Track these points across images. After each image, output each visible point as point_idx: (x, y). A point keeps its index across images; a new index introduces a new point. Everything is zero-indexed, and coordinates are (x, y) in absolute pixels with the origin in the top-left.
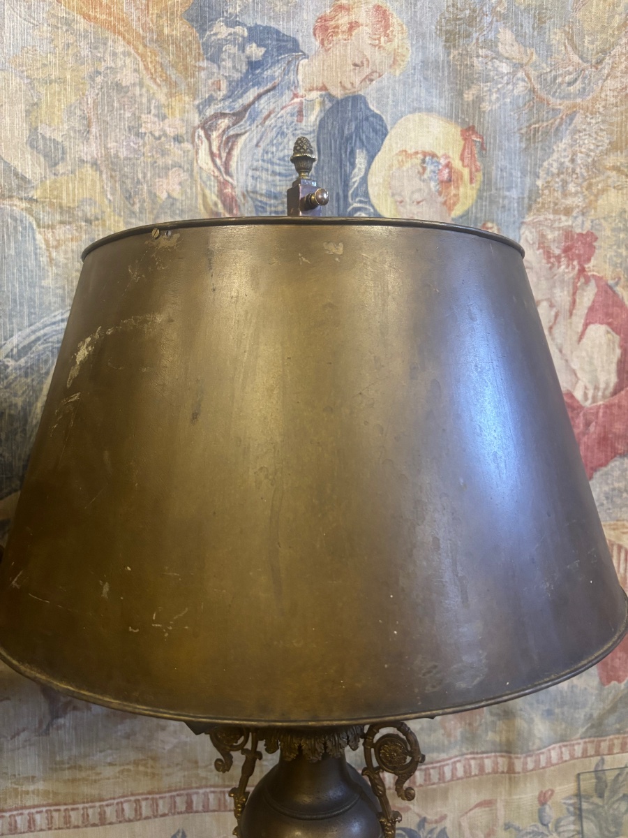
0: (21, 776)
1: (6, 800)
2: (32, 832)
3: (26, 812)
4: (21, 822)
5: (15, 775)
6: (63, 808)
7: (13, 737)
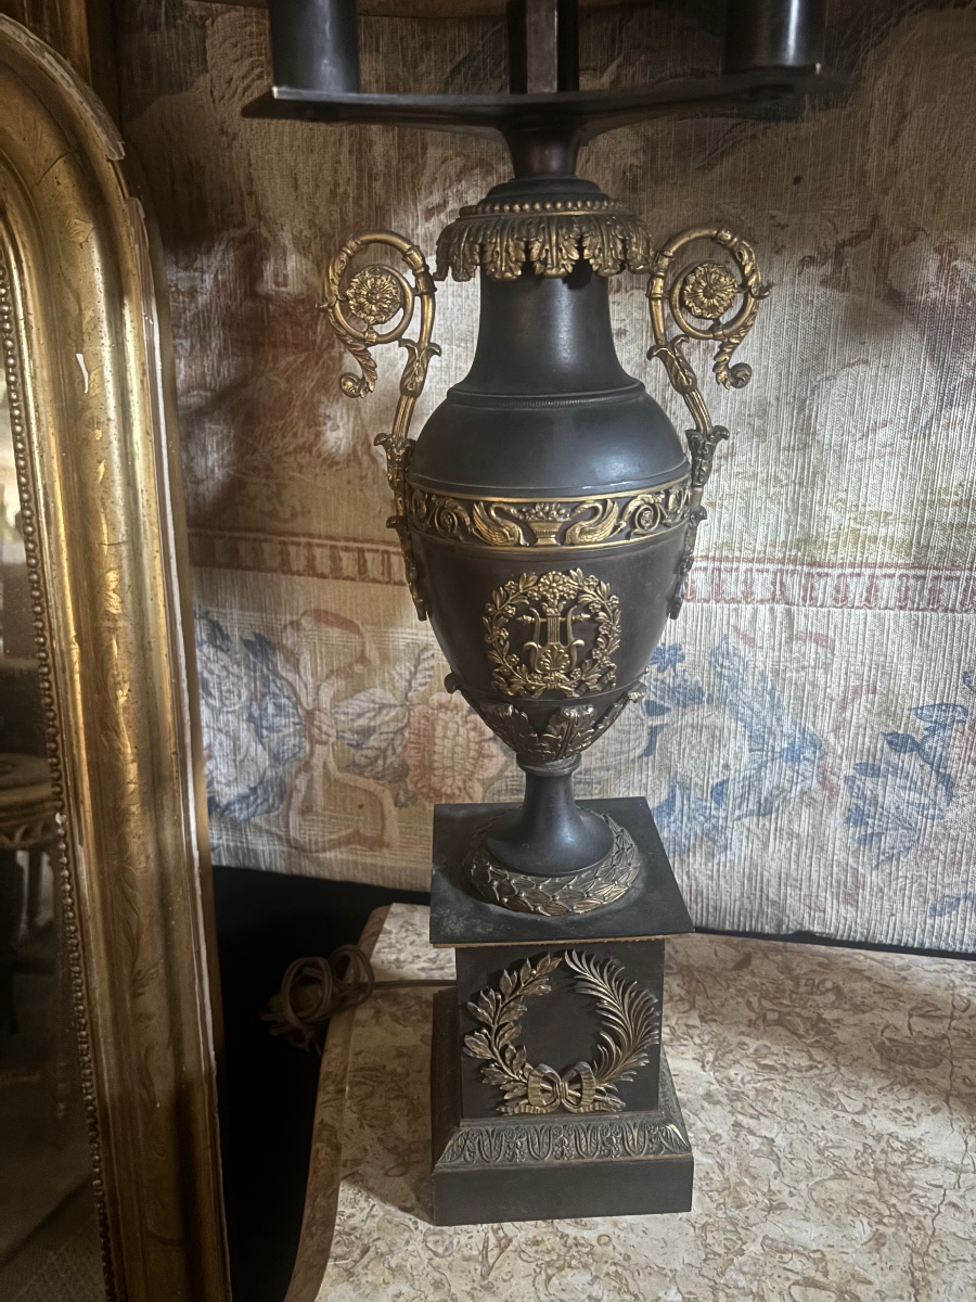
0: (868, 509)
1: (836, 547)
2: (871, 608)
3: (867, 572)
4: (857, 588)
5: (857, 506)
6: (931, 573)
7: (865, 435)
